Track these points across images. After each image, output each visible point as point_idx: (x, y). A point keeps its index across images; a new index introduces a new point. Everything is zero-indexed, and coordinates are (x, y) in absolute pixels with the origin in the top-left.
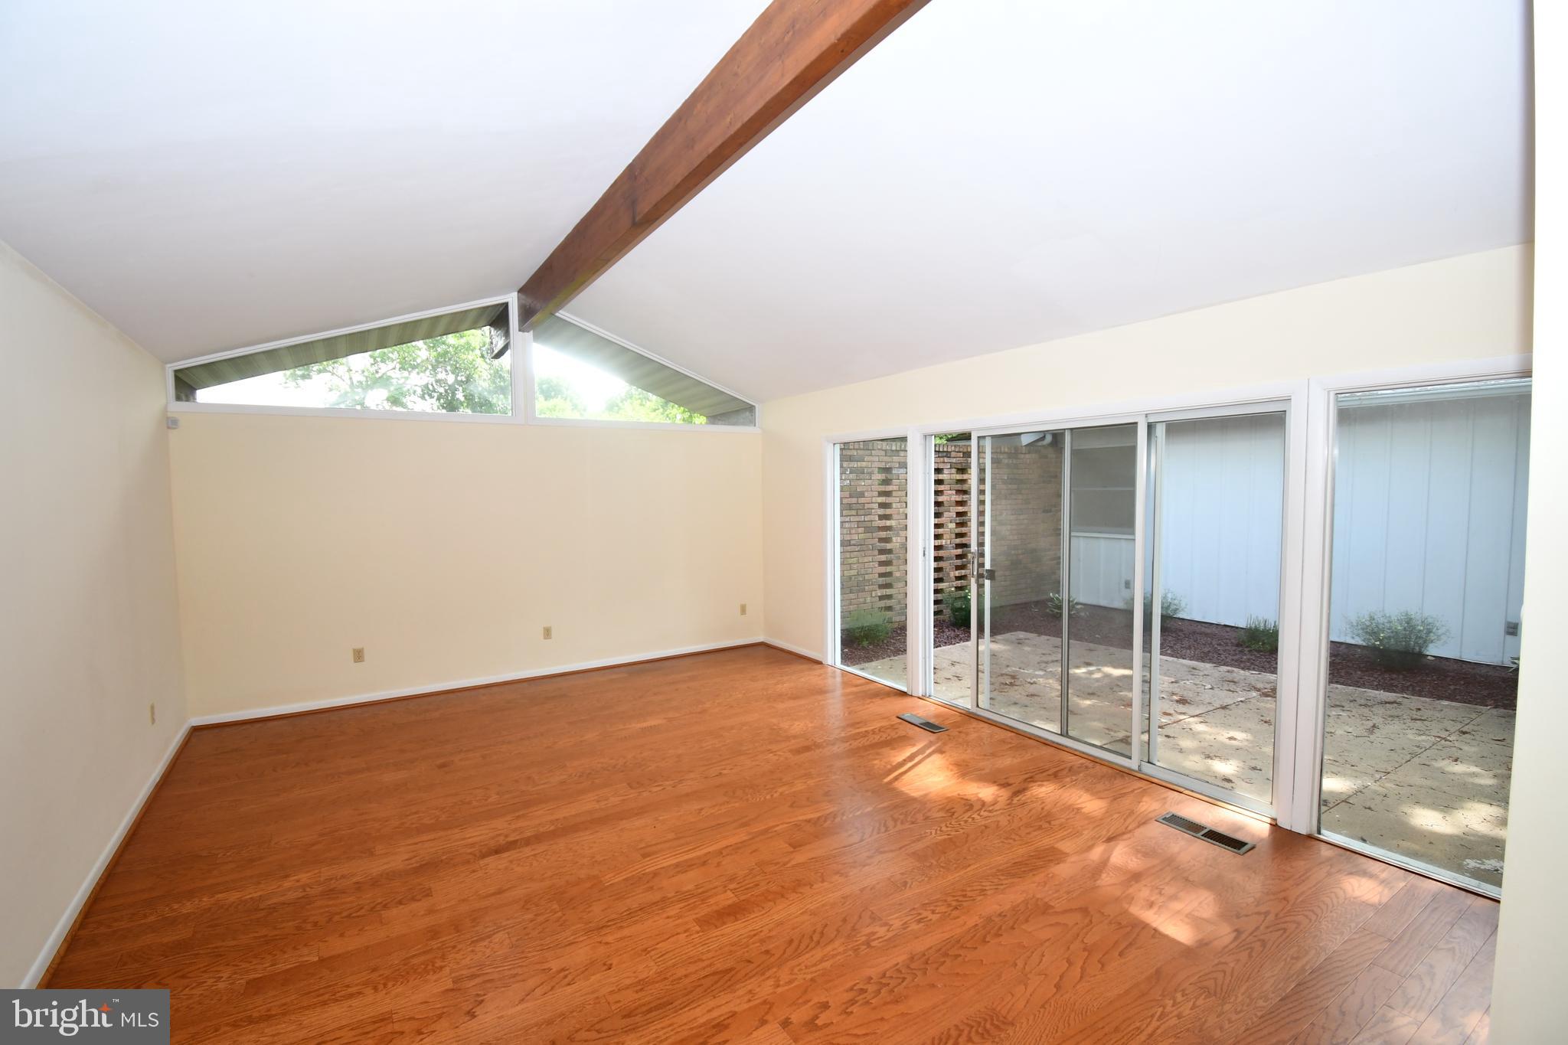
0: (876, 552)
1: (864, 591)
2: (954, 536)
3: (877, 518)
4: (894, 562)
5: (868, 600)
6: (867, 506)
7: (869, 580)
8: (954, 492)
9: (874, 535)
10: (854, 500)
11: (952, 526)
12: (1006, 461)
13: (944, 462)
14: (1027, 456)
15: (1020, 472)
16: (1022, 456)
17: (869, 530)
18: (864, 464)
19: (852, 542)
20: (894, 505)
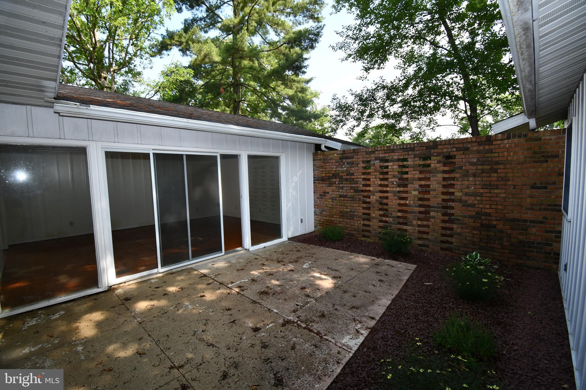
0: (361, 202)
1: (353, 219)
2: (416, 199)
3: (361, 186)
4: (371, 209)
5: (356, 224)
6: (355, 180)
7: (357, 215)
8: (418, 172)
9: (360, 194)
10: (349, 177)
11: (416, 193)
12: (475, 148)
13: (408, 154)
14: (506, 141)
15: (496, 155)
16: (498, 142)
17: (356, 191)
18: (354, 160)
19: (347, 196)
20: (371, 180)
